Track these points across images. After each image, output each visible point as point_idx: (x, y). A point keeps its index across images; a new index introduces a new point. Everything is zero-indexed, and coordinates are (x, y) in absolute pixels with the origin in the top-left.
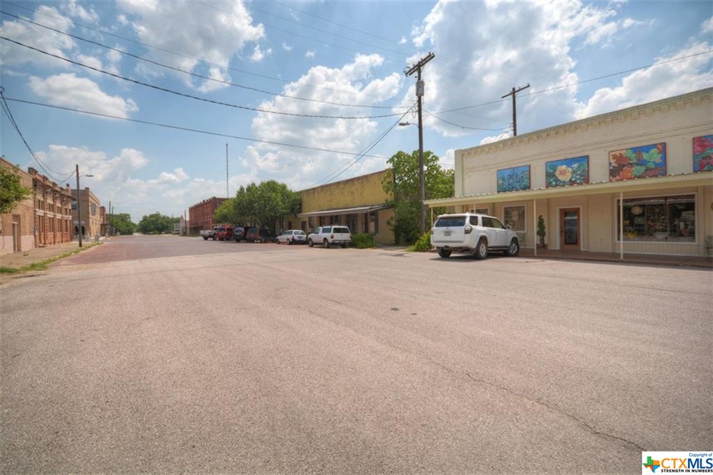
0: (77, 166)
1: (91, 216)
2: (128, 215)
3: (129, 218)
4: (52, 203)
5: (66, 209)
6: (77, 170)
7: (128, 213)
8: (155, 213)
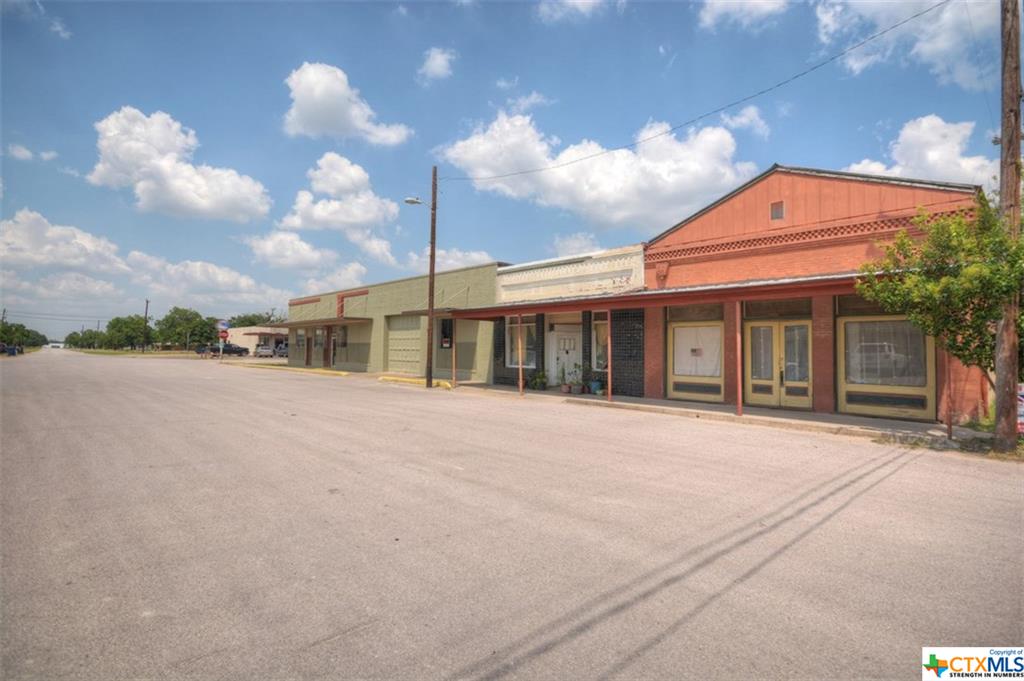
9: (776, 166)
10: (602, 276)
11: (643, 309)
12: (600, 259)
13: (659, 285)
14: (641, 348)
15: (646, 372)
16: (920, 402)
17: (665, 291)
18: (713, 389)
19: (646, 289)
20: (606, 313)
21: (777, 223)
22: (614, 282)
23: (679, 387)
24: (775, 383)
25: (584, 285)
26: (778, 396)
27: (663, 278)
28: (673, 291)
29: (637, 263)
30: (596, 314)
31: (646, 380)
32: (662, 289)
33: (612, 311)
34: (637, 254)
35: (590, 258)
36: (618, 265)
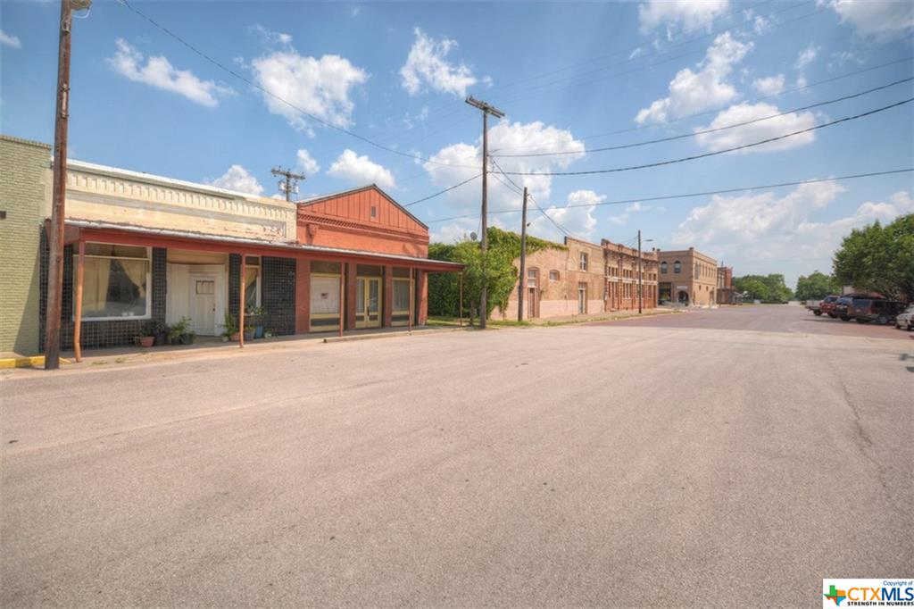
0: (639, 232)
1: (694, 280)
2: (781, 276)
3: (783, 280)
4: (616, 266)
5: (650, 275)
6: (639, 236)
7: (780, 273)
8: (812, 273)
9: (375, 185)
10: (253, 221)
11: (295, 260)
12: (254, 204)
13: (307, 241)
14: (293, 293)
15: (297, 313)
16: (407, 318)
17: (312, 248)
18: (335, 321)
19: (297, 243)
20: (258, 258)
21: (373, 219)
22: (265, 230)
23: (316, 322)
24: (365, 314)
25: (231, 225)
26: (367, 322)
27: (310, 236)
28: (317, 248)
29: (291, 219)
30: (247, 258)
31: (297, 320)
32: (311, 245)
33: (263, 257)
34: (290, 210)
35: (243, 198)
36: (273, 215)
